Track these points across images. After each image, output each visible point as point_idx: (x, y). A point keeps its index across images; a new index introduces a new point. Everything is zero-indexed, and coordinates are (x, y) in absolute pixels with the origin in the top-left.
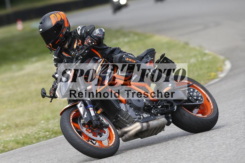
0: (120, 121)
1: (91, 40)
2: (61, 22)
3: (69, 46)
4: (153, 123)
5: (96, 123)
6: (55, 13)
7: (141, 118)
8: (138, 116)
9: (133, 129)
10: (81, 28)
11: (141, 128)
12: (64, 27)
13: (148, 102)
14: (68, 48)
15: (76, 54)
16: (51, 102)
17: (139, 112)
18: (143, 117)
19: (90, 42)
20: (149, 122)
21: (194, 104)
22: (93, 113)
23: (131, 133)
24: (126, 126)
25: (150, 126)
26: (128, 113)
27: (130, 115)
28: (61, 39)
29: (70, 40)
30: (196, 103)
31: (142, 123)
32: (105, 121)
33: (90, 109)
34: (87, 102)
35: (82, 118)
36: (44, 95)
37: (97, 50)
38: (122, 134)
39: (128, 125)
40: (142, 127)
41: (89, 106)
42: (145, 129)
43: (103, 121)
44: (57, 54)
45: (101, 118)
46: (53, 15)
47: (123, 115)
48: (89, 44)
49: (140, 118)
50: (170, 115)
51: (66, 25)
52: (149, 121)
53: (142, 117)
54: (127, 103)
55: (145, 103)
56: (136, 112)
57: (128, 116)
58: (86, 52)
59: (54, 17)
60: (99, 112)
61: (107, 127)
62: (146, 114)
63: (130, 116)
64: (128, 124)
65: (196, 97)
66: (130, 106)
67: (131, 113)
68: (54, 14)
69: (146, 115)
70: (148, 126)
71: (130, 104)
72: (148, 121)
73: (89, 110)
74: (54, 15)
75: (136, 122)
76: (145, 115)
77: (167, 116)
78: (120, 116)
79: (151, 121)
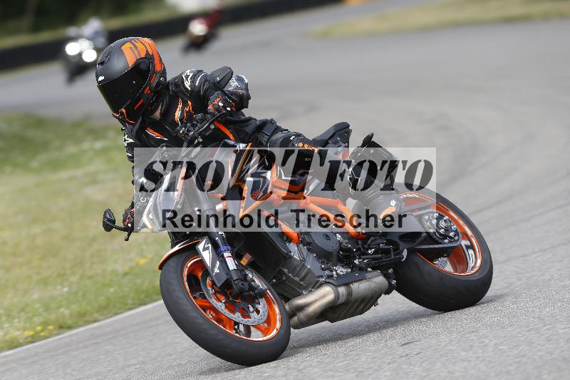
0: (287, 282)
1: (225, 101)
2: (147, 60)
3: (164, 114)
4: (360, 287)
5: (240, 285)
6: (133, 41)
7: (332, 276)
8: (327, 272)
9: (316, 300)
10: (191, 74)
11: (335, 298)
12: (154, 72)
13: (347, 241)
14: (161, 120)
15: (189, 131)
16: (127, 240)
17: (327, 264)
18: (337, 274)
19: (221, 104)
20: (351, 285)
21: (441, 246)
22: (231, 264)
23: (311, 309)
24: (299, 295)
25: (354, 293)
26: (306, 264)
27: (309, 269)
28: (148, 98)
29: (166, 100)
30: (445, 246)
31: (336, 286)
32: (259, 283)
33: (226, 254)
34: (217, 239)
35: (209, 274)
36: (109, 225)
37: (227, 124)
38: (292, 311)
39: (304, 292)
40: (337, 296)
41: (222, 248)
42: (342, 300)
43: (254, 281)
44: (134, 133)
45: (250, 276)
46: (128, 45)
47: (295, 268)
48: (218, 109)
49: (330, 277)
50: (391, 271)
51: (158, 68)
52: (352, 283)
53: (334, 273)
54: (302, 242)
55: (340, 243)
56: (323, 263)
57: (305, 271)
58: (212, 127)
59: (131, 48)
60: (244, 262)
61: (262, 294)
62: (343, 266)
63: (309, 271)
64: (306, 288)
65: (443, 230)
66: (309, 250)
67: (312, 264)
68: (130, 41)
69: (343, 269)
70: (350, 294)
71: (309, 244)
72: (350, 283)
73: (223, 256)
74: (131, 46)
75: (322, 285)
76: (341, 270)
77: (385, 272)
78: (286, 270)
79: (355, 282)
